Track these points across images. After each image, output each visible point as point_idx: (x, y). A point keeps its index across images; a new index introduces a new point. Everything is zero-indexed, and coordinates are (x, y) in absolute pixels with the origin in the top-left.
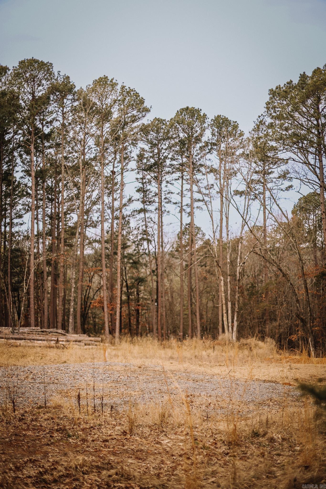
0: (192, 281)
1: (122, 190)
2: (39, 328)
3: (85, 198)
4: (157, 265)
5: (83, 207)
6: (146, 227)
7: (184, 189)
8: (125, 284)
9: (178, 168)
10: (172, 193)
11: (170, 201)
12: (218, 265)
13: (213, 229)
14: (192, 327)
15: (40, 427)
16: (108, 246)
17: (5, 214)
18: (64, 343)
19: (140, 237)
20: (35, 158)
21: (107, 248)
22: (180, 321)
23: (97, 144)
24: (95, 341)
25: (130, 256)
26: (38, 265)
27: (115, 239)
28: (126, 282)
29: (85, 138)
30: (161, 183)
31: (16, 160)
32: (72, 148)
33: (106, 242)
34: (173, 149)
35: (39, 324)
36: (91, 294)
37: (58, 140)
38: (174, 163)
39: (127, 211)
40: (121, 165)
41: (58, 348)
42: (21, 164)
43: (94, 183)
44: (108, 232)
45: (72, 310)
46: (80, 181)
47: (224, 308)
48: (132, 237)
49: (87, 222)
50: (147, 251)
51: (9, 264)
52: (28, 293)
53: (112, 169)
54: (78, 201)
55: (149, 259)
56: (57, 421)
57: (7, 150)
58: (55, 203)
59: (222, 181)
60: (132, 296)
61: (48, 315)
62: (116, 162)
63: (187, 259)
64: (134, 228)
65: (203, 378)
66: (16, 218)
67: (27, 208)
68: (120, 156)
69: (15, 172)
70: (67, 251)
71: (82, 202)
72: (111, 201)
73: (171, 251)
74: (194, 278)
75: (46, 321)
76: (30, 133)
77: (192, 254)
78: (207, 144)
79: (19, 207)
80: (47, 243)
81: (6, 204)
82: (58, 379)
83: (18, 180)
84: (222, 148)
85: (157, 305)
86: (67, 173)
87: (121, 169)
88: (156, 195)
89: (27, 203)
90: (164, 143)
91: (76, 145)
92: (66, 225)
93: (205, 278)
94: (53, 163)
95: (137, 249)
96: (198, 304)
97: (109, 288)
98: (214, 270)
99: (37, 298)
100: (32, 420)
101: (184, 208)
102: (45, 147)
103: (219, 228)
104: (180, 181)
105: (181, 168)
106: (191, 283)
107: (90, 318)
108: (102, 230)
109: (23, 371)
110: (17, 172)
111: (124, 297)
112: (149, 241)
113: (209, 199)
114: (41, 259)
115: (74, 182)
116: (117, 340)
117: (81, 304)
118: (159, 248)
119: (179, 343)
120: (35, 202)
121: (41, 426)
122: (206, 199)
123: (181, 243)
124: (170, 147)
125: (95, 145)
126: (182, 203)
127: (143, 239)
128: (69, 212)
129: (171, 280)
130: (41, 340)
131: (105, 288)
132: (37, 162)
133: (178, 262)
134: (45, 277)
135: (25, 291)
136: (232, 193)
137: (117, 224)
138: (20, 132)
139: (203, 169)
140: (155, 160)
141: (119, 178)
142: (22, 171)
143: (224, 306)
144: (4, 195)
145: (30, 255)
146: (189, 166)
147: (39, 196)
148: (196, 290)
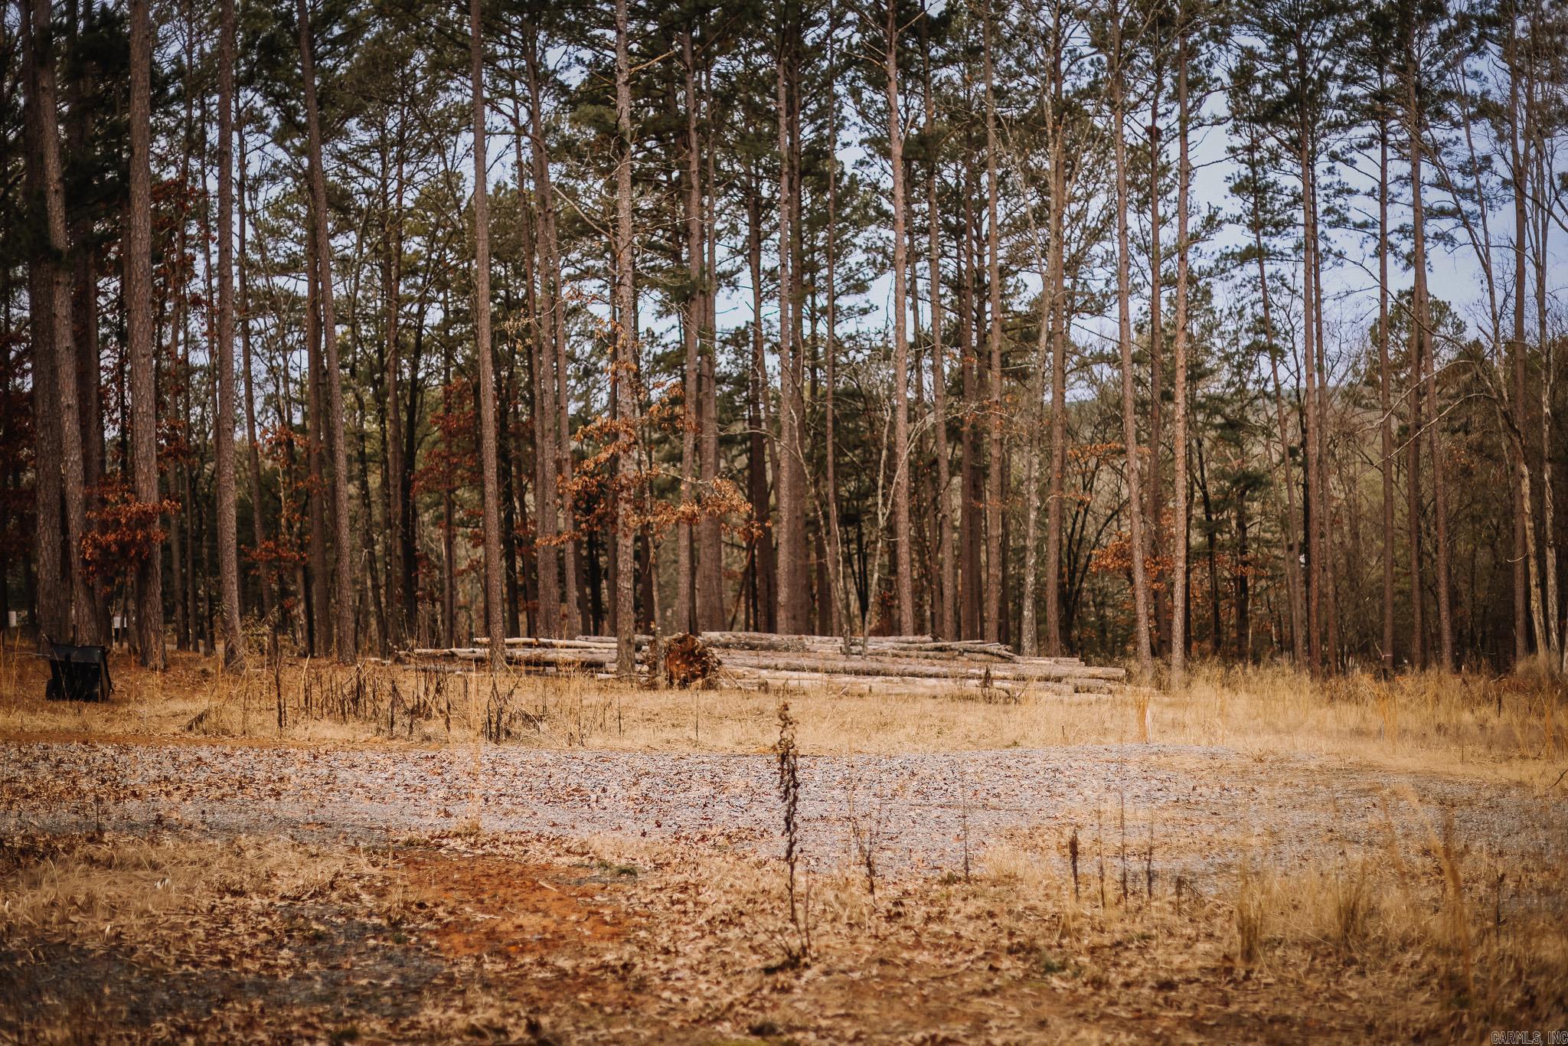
0: (1423, 481)
1: (1184, 189)
2: (928, 638)
3: (1066, 221)
4: (1304, 431)
5: (1059, 249)
6: (1267, 307)
7: (1390, 177)
8: (1198, 494)
9: (1371, 109)
10: (1350, 192)
11: (1346, 220)
12: (1512, 426)
13: (1493, 305)
14: (1423, 632)
15: (954, 941)
16: (1144, 372)
17: (813, 280)
18: (1007, 685)
19: (1245, 342)
20: (900, 100)
21: (1138, 381)
22: (1382, 614)
23: (1099, 43)
24: (1108, 679)
25: (1214, 404)
26: (921, 440)
27: (1165, 351)
28: (1203, 487)
29: (1058, 24)
30: (1314, 159)
31: (841, 107)
32: (1019, 61)
33: (1137, 359)
34: (1350, 44)
35: (928, 625)
36: (1091, 530)
37: (972, 37)
38: (1356, 90)
39: (1201, 259)
40: (1178, 109)
41: (989, 699)
42: (859, 120)
43: (1091, 171)
44: (1140, 329)
45: (1031, 579)
46: (1047, 165)
47: (1533, 569)
48: (1218, 342)
49: (1071, 296)
50: (1270, 388)
51: (830, 437)
52: (891, 529)
53: (1148, 123)
54: (1042, 231)
55: (1279, 412)
56: (1005, 921)
57: (812, 79)
58: (969, 240)
59: (1521, 144)
60: (1221, 533)
61: (955, 597)
62: (1161, 100)
63: (1405, 409)
64: (1226, 312)
65: (1472, 795)
66: (847, 292)
67: (880, 258)
68: (1176, 79)
69: (838, 146)
70: (1010, 391)
71: (1058, 234)
72: (1149, 227)
73: (1351, 384)
74: (1428, 472)
75: (948, 615)
76: (881, 19)
77: (1419, 394)
78: (1464, 20)
79: (856, 257)
80: (947, 370)
81: (813, 249)
82: (998, 796)
83: (849, 170)
84: (1518, 34)
85: (1308, 561)
86: (1005, 142)
87: (1180, 119)
88: (1297, 199)
89: (880, 244)
90: (1319, 26)
91: (1030, 48)
92: (1005, 310)
93: (1466, 471)
94: (960, 113)
95: (1236, 379)
96: (1442, 558)
97: (1150, 507)
98: (1499, 445)
99: (919, 543)
100: (928, 919)
101: (1392, 239)
102: (931, 60)
103: (1512, 303)
104: (1376, 153)
105: (1378, 109)
106: (1418, 488)
107: (1087, 605)
108: (1124, 319)
109: (889, 771)
110: (846, 145)
111: (1197, 539)
112: (1277, 353)
113: (1478, 208)
114: (930, 419)
115: (1026, 170)
116: (1177, 675)
117: (1060, 561)
118: (1310, 376)
119: (1384, 684)
120: (907, 241)
121: (958, 936)
122: (1467, 206)
123: (1384, 355)
124: (1337, 43)
125: (1092, 45)
126: (1383, 224)
127: (1256, 348)
128: (1013, 268)
129: (1353, 480)
130: (937, 676)
131: (1136, 508)
132: (907, 110)
133: (1376, 418)
134: (945, 476)
135: (882, 522)
136: (1557, 183)
137: (1170, 300)
138: (851, 16)
139: (1454, 109)
140: (1290, 86)
141: (1173, 150)
142: (861, 144)
143: (1532, 562)
144: (807, 221)
145: (894, 409)
146: (1407, 98)
147: (918, 221)
148: (1435, 511)
